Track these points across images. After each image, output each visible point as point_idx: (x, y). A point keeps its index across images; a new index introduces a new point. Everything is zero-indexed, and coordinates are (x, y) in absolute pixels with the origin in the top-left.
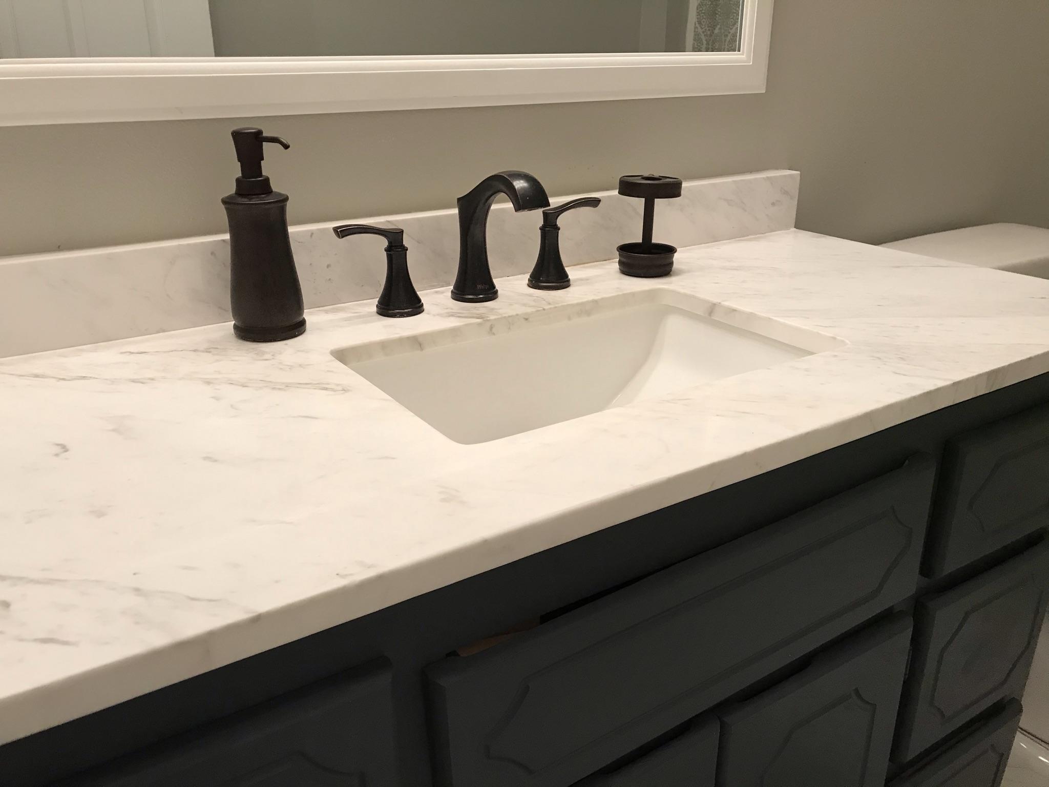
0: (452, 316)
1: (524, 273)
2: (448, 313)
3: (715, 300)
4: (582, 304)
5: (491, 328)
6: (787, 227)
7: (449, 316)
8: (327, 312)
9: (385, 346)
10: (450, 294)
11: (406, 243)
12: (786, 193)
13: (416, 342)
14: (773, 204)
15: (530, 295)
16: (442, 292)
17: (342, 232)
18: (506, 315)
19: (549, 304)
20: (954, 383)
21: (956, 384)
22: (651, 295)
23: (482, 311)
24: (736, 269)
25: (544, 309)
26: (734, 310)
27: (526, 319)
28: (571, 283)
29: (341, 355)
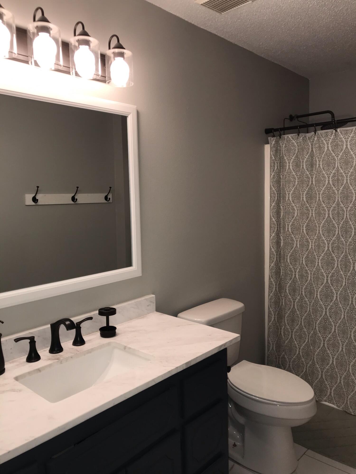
0: (49, 359)
1: (71, 340)
2: (48, 359)
3: (126, 345)
4: (88, 350)
5: (61, 362)
6: (153, 312)
7: (48, 360)
8: (10, 363)
9: (30, 373)
10: (48, 351)
11: (35, 340)
12: (151, 302)
13: (39, 370)
14: (148, 306)
15: (73, 349)
16: (46, 351)
17: (17, 340)
18: (66, 357)
19: (78, 351)
20: (176, 368)
21: (177, 368)
22: (109, 344)
23: (58, 357)
24: (134, 331)
25: (77, 354)
26: (130, 348)
27: (72, 358)
28: (85, 342)
29: (17, 379)
